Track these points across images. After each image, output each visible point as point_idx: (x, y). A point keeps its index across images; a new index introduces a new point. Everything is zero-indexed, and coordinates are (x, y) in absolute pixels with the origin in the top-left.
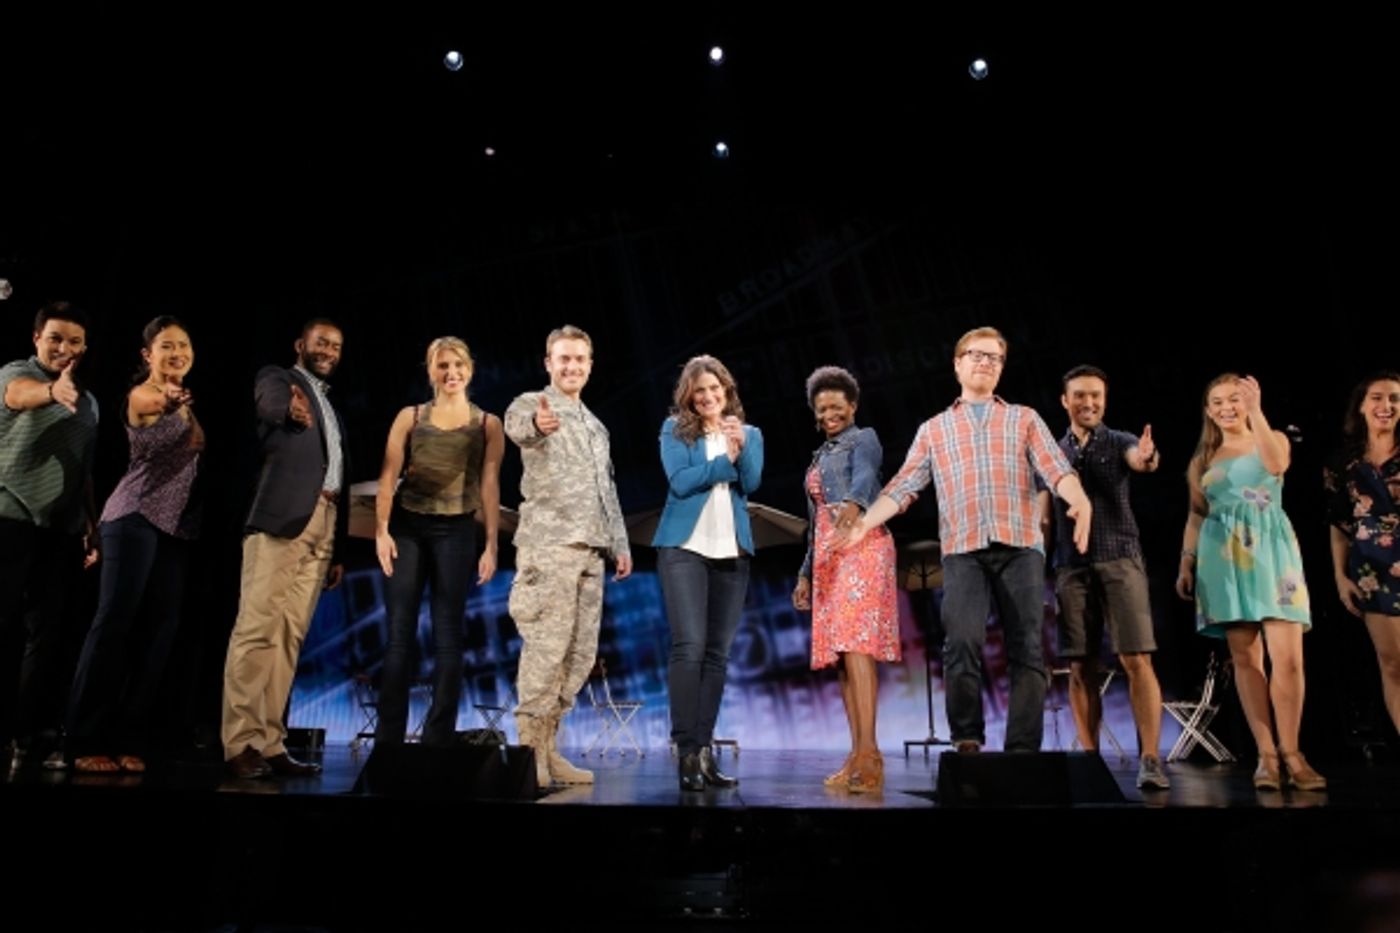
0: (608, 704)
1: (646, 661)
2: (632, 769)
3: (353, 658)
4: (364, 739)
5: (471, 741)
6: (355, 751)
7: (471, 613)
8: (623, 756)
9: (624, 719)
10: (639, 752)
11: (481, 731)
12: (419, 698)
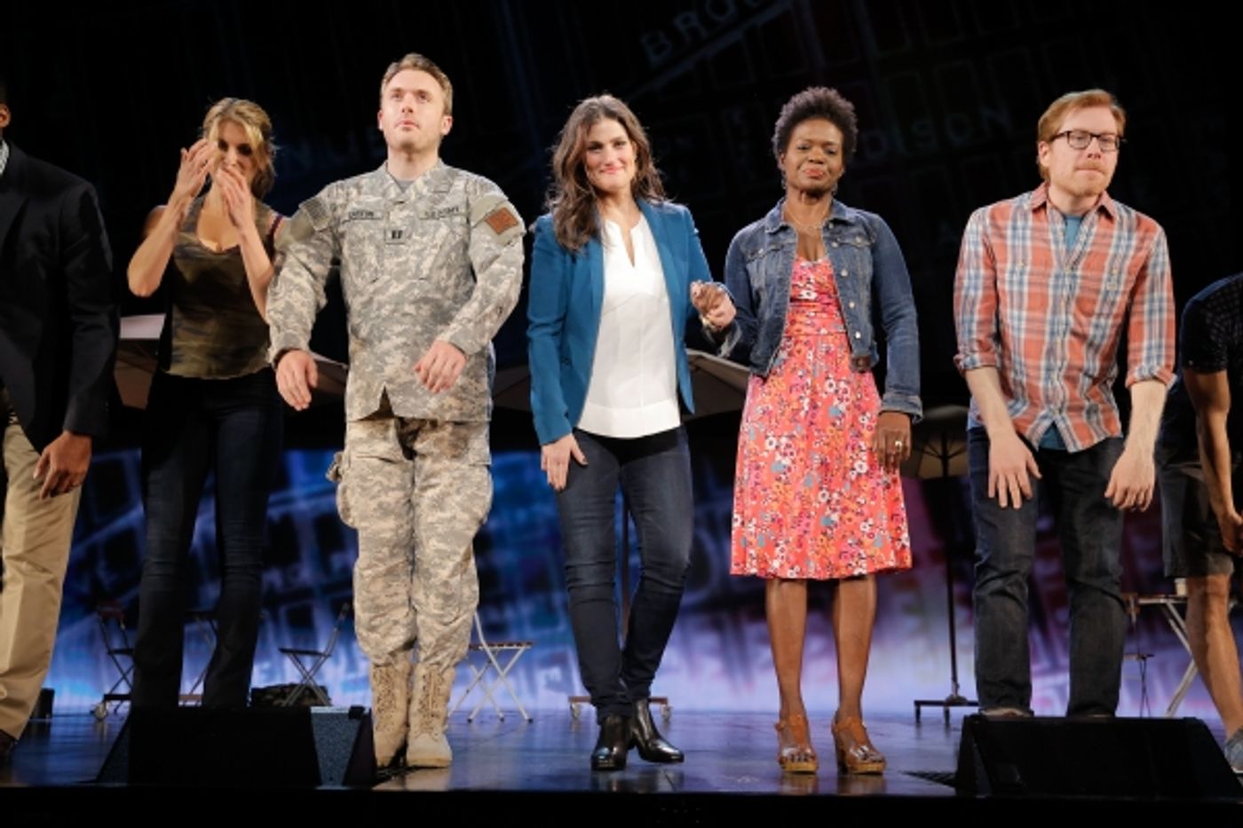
0: (482, 645)
1: (536, 583)
2: (513, 740)
3: (96, 583)
4: (115, 703)
5: (276, 702)
6: (100, 720)
7: (274, 513)
8: (502, 720)
9: (503, 667)
10: (526, 717)
11: (292, 686)
12: (199, 638)
